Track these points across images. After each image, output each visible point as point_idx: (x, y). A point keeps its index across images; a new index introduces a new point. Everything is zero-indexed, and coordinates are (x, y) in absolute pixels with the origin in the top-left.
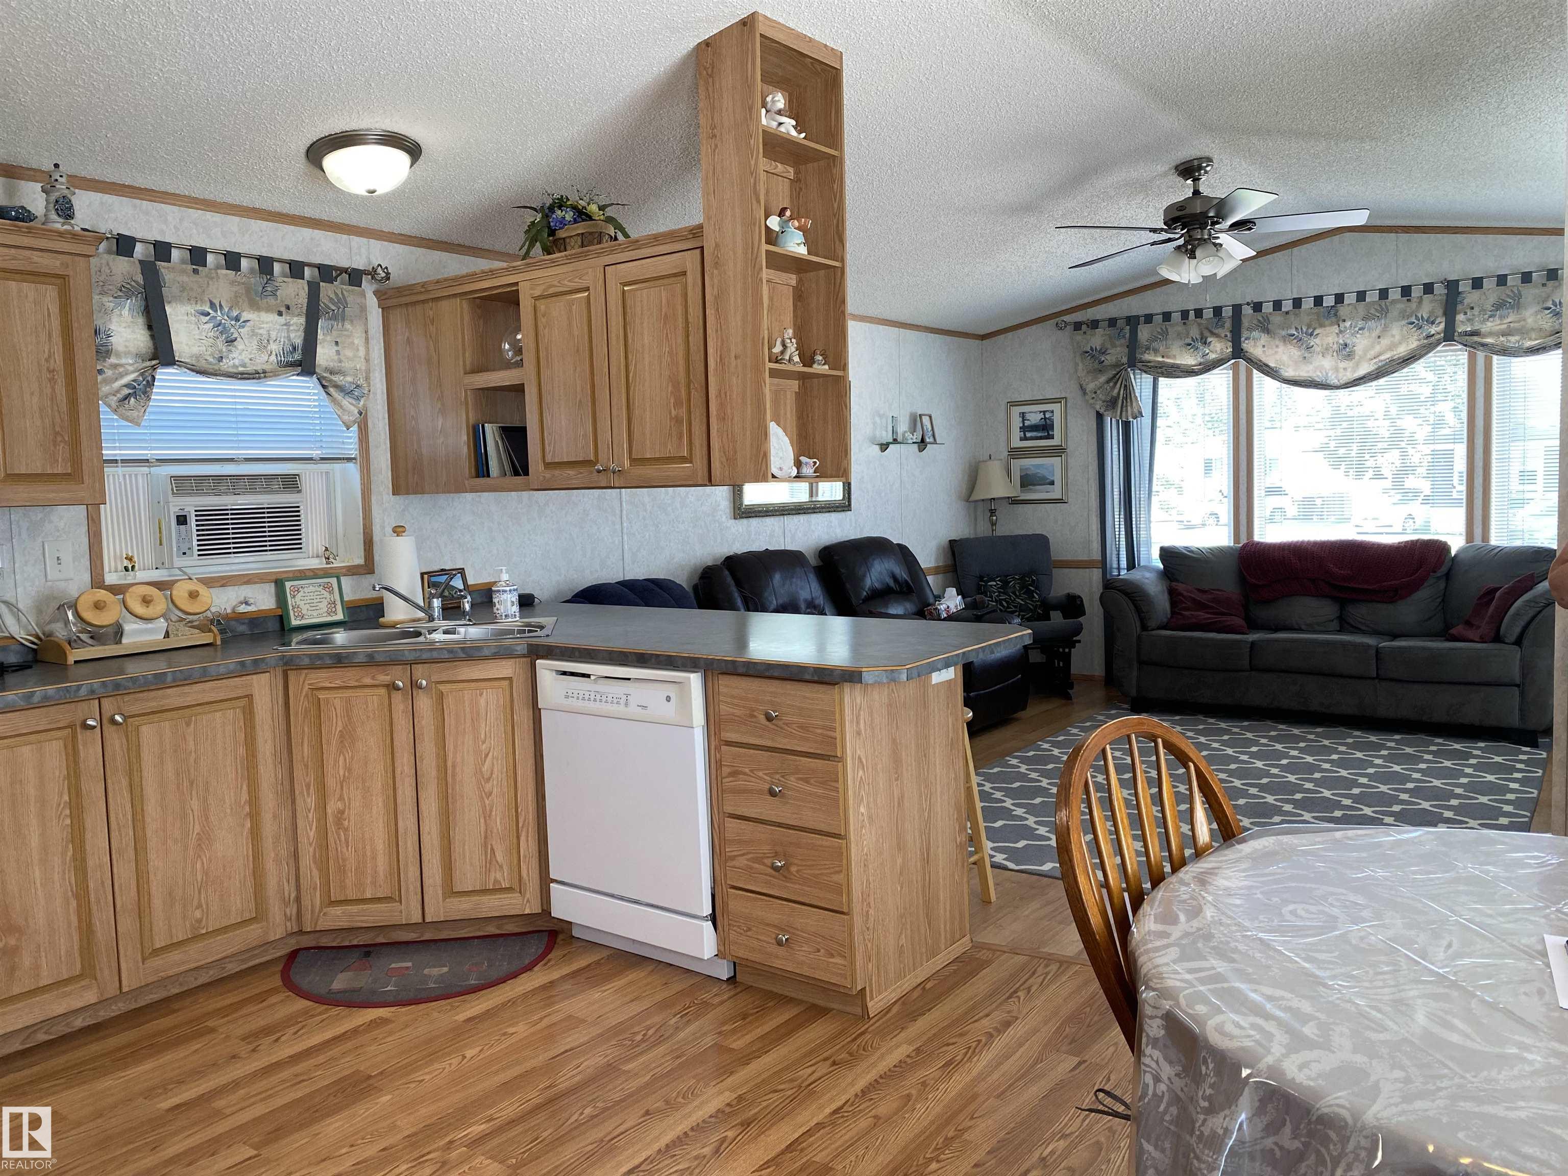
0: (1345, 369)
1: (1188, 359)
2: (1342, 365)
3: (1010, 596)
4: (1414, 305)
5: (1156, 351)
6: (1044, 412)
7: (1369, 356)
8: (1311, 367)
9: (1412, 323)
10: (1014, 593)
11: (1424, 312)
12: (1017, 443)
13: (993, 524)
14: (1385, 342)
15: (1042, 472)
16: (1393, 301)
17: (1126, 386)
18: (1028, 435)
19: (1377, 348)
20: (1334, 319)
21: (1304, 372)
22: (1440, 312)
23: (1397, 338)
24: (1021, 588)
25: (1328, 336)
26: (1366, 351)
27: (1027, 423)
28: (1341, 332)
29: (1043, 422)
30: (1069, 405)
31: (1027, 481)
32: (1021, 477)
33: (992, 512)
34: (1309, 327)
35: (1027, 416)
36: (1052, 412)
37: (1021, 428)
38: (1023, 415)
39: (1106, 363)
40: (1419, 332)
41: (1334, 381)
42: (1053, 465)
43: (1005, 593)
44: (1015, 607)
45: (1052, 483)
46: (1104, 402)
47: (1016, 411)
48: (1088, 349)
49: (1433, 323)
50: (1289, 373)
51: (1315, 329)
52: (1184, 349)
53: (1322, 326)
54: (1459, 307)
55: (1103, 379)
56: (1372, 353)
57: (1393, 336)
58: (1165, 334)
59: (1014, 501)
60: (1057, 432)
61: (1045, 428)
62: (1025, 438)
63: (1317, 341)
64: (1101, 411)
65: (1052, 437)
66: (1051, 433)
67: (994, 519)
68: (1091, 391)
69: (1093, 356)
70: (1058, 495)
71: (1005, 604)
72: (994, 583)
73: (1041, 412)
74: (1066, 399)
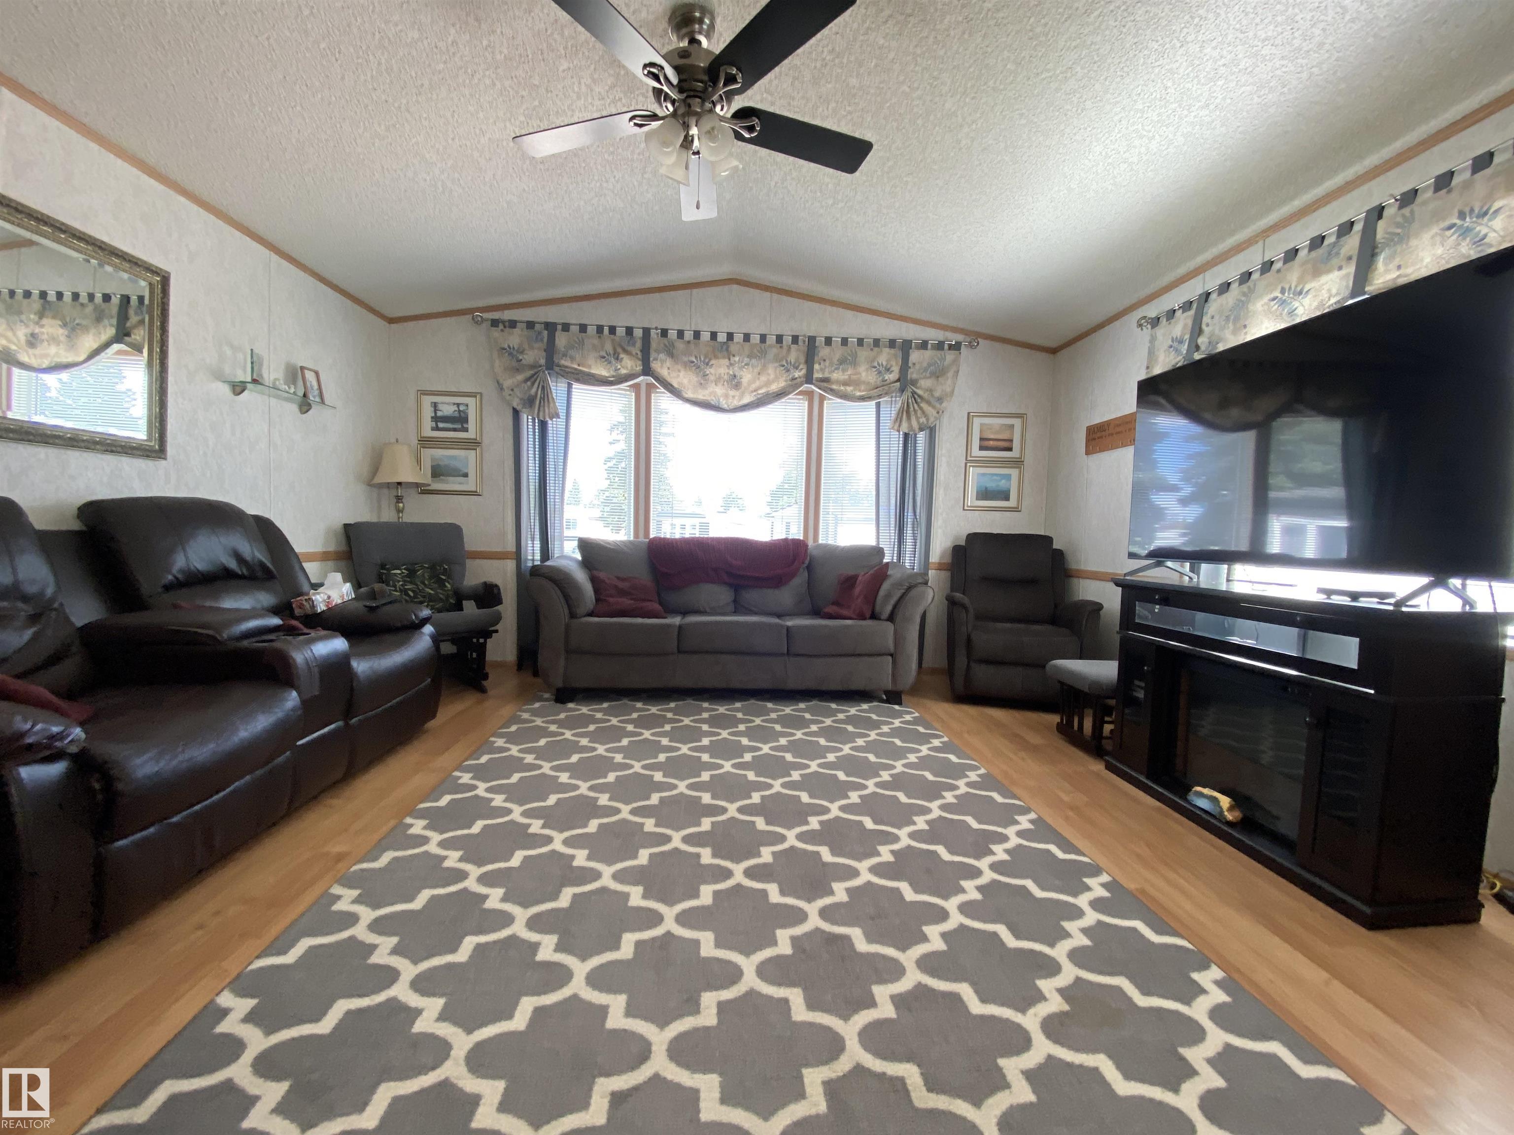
0: (734, 397)
1: (601, 370)
2: (732, 393)
3: (417, 585)
4: (784, 351)
5: (572, 359)
6: (458, 405)
7: (751, 389)
8: (707, 392)
9: (783, 366)
10: (423, 583)
11: (792, 358)
12: (428, 432)
13: (399, 511)
14: (763, 378)
15: (455, 464)
16: (771, 346)
17: (543, 387)
18: (441, 425)
19: (757, 384)
20: (725, 353)
21: (701, 395)
22: (802, 359)
23: (772, 376)
24: (430, 578)
25: (720, 368)
26: (750, 383)
27: (439, 414)
28: (731, 364)
29: (457, 414)
30: (484, 402)
31: (438, 472)
32: (433, 467)
33: (399, 499)
34: (706, 357)
35: (440, 407)
36: (467, 405)
37: (432, 418)
38: (435, 405)
39: (524, 362)
40: (787, 374)
41: (724, 404)
42: (467, 458)
43: (411, 583)
44: (424, 597)
45: (466, 475)
46: (521, 399)
47: (427, 401)
48: (506, 346)
49: (797, 368)
50: (689, 394)
51: (710, 360)
52: (598, 361)
53: (716, 357)
54: (816, 358)
55: (520, 377)
56: (754, 386)
57: (769, 374)
58: (582, 343)
59: (423, 490)
60: (472, 425)
61: (460, 420)
62: (437, 429)
63: (712, 370)
64: (518, 408)
65: (466, 430)
66: (465, 426)
67: (401, 505)
68: (508, 388)
69: (510, 354)
70: (472, 488)
71: (411, 594)
72: (399, 572)
73: (454, 404)
74: (481, 394)
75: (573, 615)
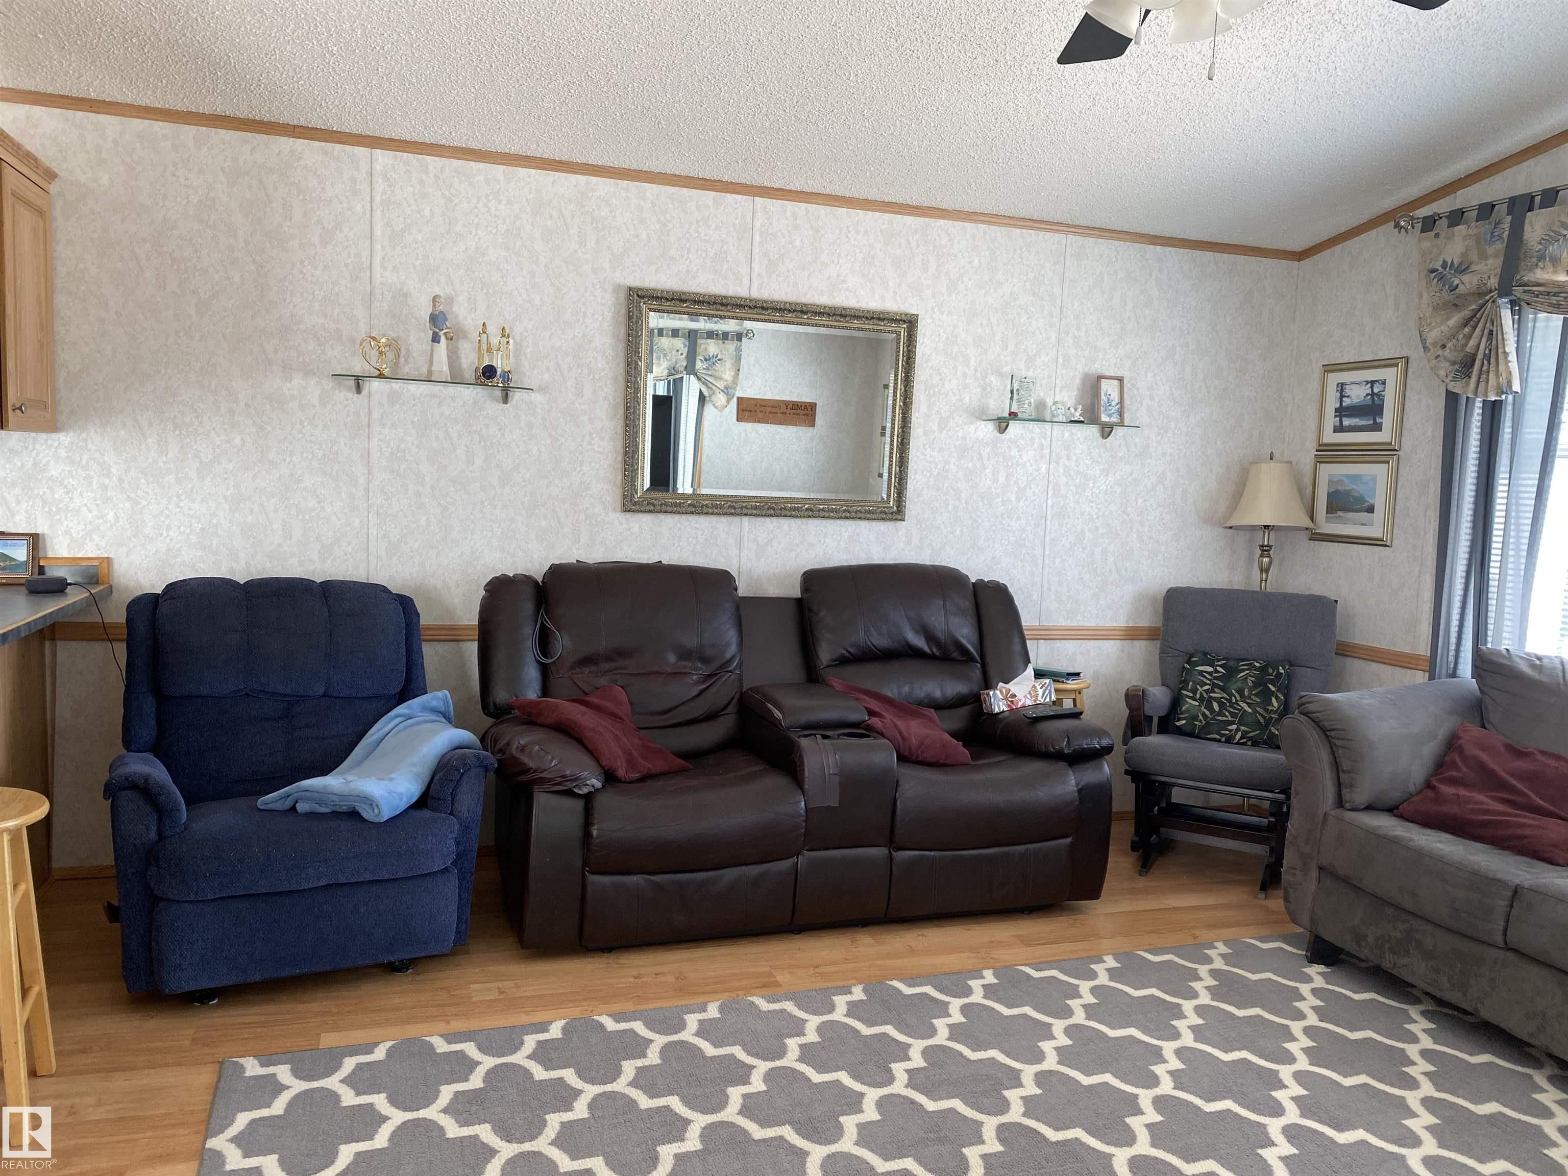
3: (1231, 695)
6: (1372, 383)
10: (1240, 692)
12: (1330, 437)
13: (1264, 570)
15: (1359, 489)
18: (1347, 422)
24: (1256, 685)
27: (1347, 402)
29: (1369, 400)
30: (1408, 371)
31: (1338, 502)
32: (1330, 495)
35: (1348, 391)
36: (1384, 383)
37: (1337, 410)
38: (1341, 387)
39: (1461, 289)
42: (1374, 478)
43: (1223, 689)
44: (1233, 715)
45: (1371, 510)
46: (1453, 363)
47: (1334, 379)
48: (1438, 265)
55: (1455, 319)
59: (1309, 535)
60: (1387, 419)
61: (1372, 410)
62: (1339, 429)
64: (1448, 381)
65: (1377, 427)
66: (1378, 420)
67: (1266, 560)
68: (1434, 344)
69: (1441, 278)
70: (1374, 531)
71: (1216, 706)
72: (1210, 669)
73: (1367, 382)
74: (1407, 359)
75: (1340, 803)
